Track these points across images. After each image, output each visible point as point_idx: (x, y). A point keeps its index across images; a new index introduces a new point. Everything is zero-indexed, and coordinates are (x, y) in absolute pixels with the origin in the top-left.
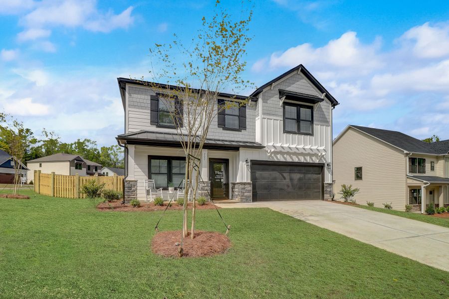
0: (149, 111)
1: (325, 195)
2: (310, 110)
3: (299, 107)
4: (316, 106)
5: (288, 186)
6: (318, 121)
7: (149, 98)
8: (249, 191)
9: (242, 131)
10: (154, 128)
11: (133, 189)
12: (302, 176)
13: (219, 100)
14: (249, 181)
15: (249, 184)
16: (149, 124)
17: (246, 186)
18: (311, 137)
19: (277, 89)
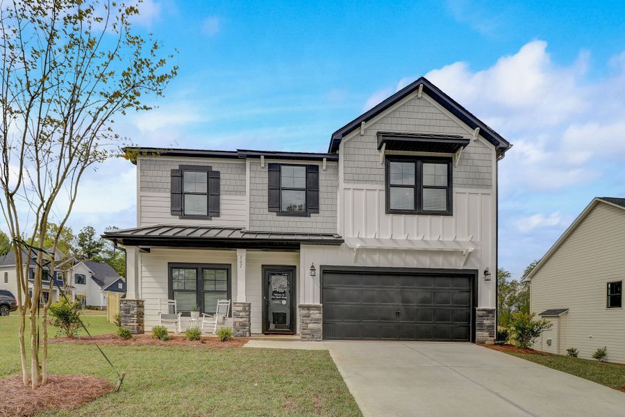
0: (169, 195)
1: (477, 333)
2: (446, 165)
3: (419, 163)
4: (458, 157)
5: (398, 314)
6: (465, 185)
7: (169, 174)
8: (316, 321)
9: (312, 215)
10: (176, 221)
11: (131, 312)
12: (428, 296)
13: (269, 164)
14: (318, 303)
15: (316, 308)
16: (169, 215)
17: (311, 312)
18: (447, 218)
19: (374, 133)
